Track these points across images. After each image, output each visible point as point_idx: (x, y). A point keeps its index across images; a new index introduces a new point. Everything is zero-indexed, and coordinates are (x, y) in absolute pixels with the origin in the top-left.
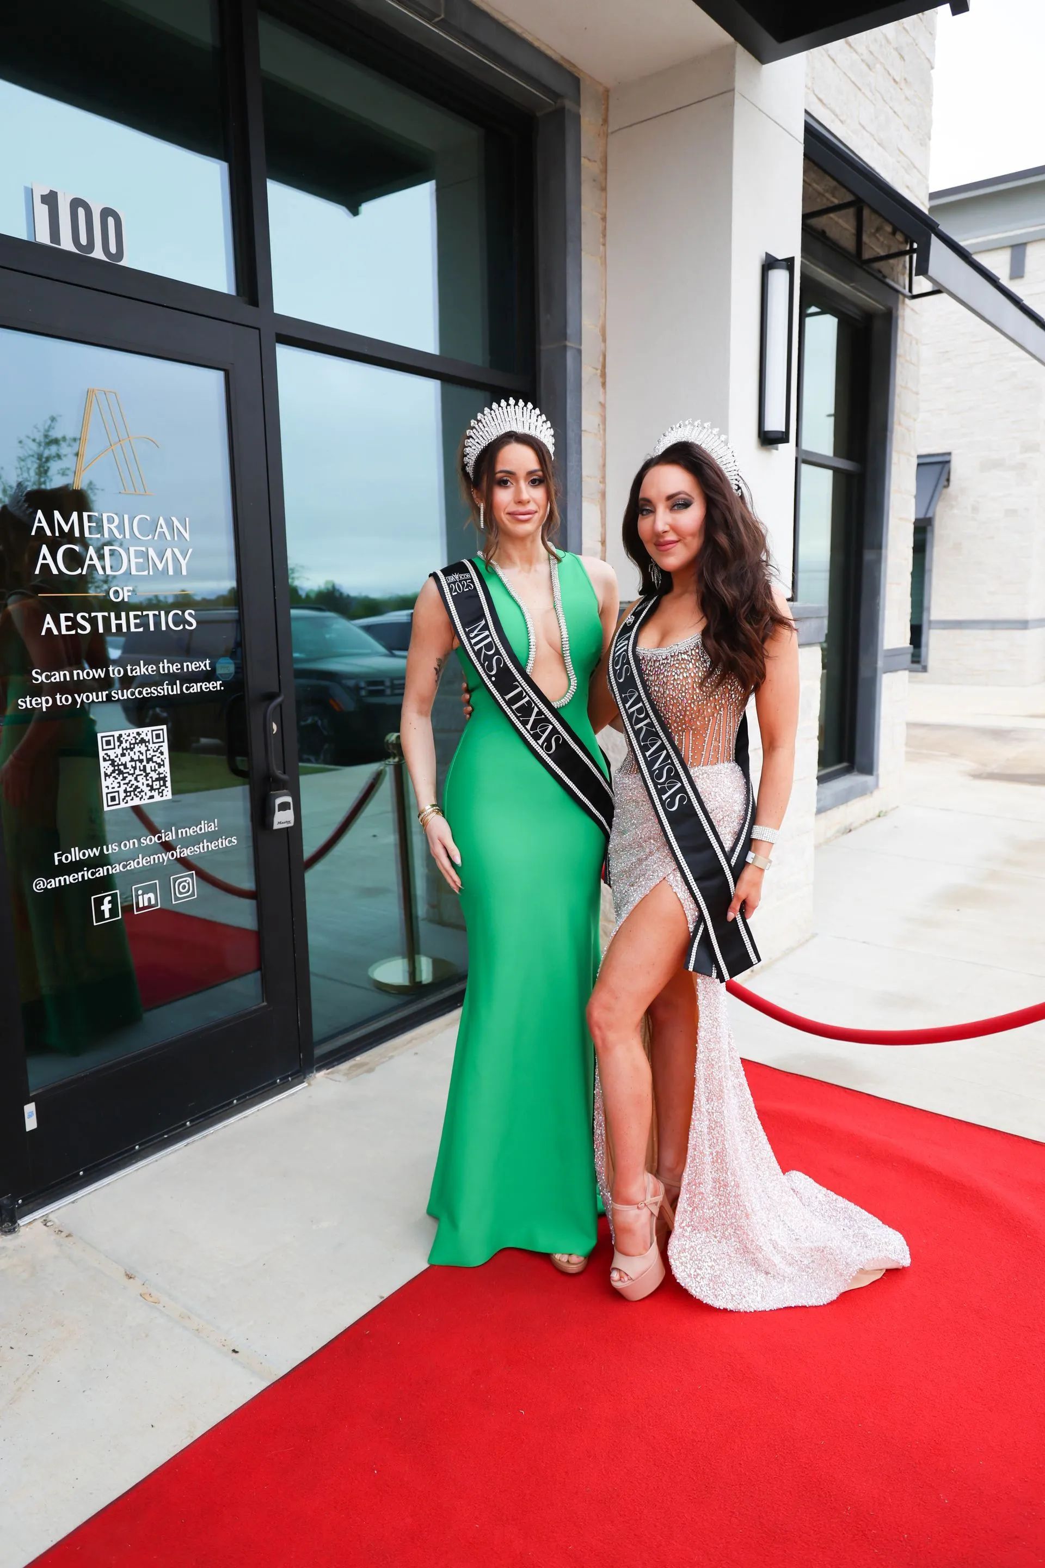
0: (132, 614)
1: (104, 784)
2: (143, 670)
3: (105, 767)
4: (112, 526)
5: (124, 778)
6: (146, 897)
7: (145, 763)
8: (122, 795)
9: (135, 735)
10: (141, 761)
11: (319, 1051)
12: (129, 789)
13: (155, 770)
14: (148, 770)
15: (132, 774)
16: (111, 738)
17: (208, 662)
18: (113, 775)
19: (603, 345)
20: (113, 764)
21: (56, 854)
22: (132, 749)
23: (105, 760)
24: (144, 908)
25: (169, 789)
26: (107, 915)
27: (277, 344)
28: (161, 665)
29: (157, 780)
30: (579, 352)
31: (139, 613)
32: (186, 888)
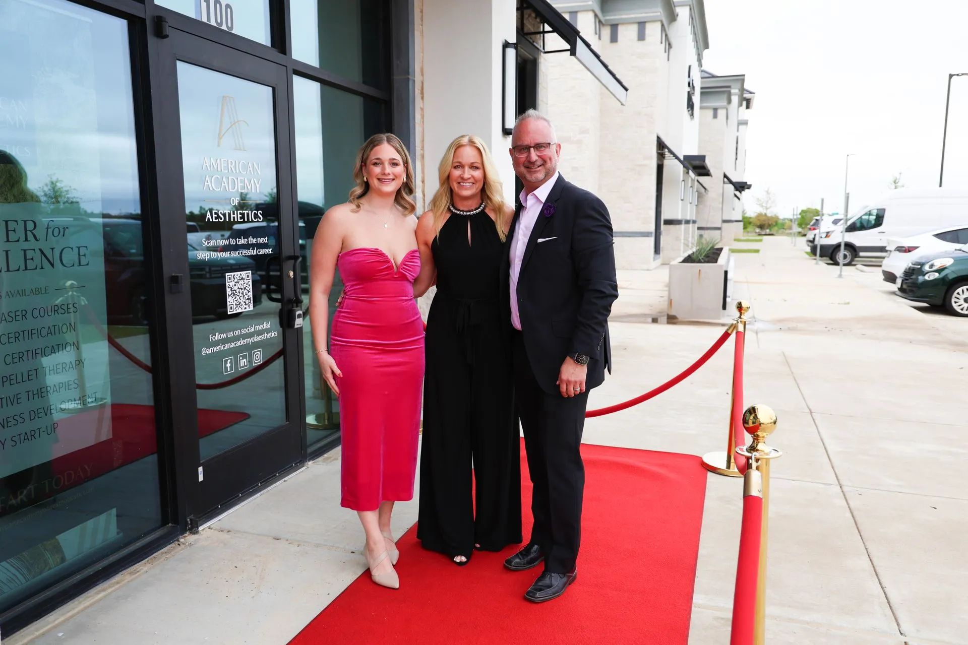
0: (239, 212)
1: (228, 300)
2: (243, 241)
3: (228, 290)
4: (232, 167)
5: (235, 298)
6: (243, 361)
7: (243, 290)
8: (235, 306)
9: (239, 275)
10: (242, 289)
11: (310, 450)
12: (237, 304)
13: (247, 294)
14: (244, 294)
15: (238, 296)
16: (231, 276)
17: (266, 238)
18: (232, 295)
19: (421, 77)
20: (231, 290)
21: (210, 336)
22: (238, 282)
23: (228, 288)
24: (243, 367)
25: (252, 304)
26: (229, 370)
27: (293, 75)
28: (249, 239)
29: (248, 299)
30: (414, 81)
31: (241, 212)
32: (258, 358)
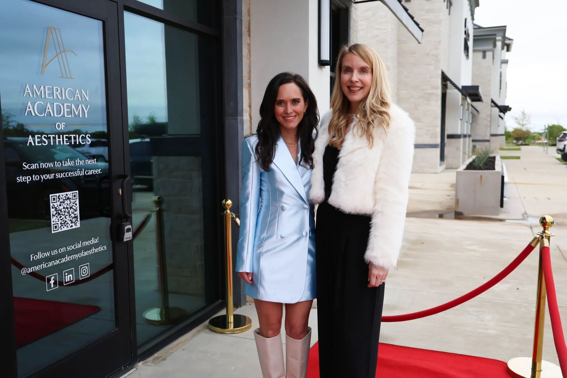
0: (65, 136)
1: (52, 220)
2: (69, 163)
3: (52, 210)
4: (57, 93)
5: (60, 217)
6: (69, 276)
7: (69, 209)
8: (60, 225)
9: (65, 195)
10: (67, 208)
11: (140, 351)
12: (62, 222)
13: (73, 213)
14: (71, 213)
15: (64, 215)
16: (55, 197)
17: (95, 160)
18: (56, 215)
19: (248, 18)
20: (56, 210)
21: (31, 255)
22: (64, 202)
23: (53, 208)
24: (68, 282)
25: (79, 222)
26: (52, 286)
27: (124, 11)
28: (76, 161)
29: (74, 217)
30: (241, 20)
31: (68, 135)
32: (85, 271)
